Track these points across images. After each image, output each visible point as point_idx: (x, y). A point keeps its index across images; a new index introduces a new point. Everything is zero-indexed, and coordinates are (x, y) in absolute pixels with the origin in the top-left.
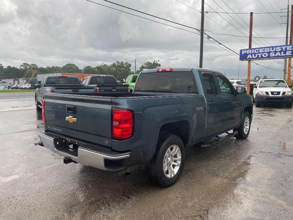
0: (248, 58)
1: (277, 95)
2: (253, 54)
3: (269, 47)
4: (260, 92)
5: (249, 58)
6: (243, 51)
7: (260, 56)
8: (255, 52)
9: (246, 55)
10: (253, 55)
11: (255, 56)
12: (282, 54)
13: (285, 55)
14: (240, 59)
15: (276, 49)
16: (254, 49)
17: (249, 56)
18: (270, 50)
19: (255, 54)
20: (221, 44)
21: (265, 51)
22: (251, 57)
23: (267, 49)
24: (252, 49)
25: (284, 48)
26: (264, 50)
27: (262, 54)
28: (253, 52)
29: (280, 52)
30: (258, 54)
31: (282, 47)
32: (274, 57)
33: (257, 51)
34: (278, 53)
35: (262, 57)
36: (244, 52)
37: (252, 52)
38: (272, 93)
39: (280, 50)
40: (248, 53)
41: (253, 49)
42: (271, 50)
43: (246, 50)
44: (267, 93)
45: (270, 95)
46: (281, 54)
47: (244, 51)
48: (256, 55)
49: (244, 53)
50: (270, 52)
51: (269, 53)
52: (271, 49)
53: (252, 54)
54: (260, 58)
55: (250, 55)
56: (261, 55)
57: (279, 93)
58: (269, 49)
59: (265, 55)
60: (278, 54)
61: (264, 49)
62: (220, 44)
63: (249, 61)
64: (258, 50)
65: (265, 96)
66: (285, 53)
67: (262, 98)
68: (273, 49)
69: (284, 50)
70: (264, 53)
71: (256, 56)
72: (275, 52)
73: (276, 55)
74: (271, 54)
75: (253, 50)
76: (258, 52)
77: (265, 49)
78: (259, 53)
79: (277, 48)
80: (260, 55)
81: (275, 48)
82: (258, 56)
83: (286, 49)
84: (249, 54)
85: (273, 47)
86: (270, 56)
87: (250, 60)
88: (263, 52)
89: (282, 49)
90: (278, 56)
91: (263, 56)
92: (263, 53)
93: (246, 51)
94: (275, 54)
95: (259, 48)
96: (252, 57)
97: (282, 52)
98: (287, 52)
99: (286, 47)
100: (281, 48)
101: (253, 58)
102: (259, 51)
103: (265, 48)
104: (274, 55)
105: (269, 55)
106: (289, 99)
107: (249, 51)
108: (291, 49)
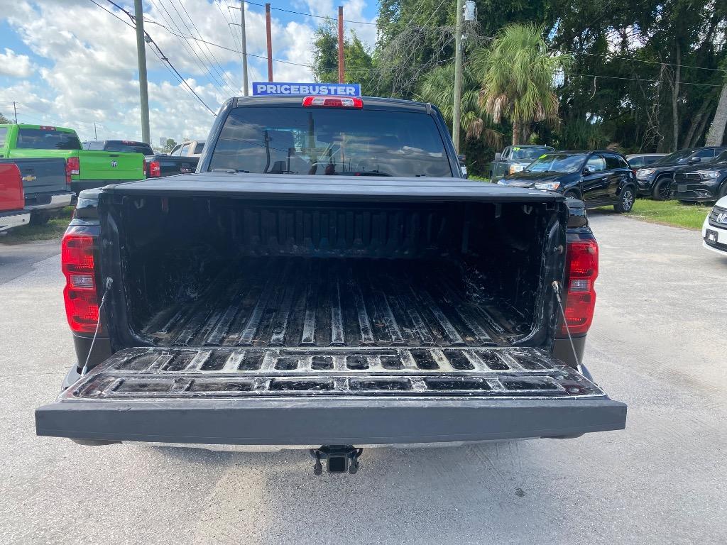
3: (308, 85)
6: (259, 87)
15: (319, 91)
16: (282, 84)
24: (276, 84)
31: (330, 88)
33: (286, 89)
37: (276, 91)
47: (262, 86)
49: (262, 90)
52: (311, 87)
58: (307, 87)
62: (165, 58)
64: (288, 87)
75: (279, 86)
77: (301, 87)
81: (317, 87)
83: (336, 91)
85: (314, 86)
89: (329, 90)
95: (290, 84)
102: (290, 89)
107: (272, 88)
108: (344, 93)
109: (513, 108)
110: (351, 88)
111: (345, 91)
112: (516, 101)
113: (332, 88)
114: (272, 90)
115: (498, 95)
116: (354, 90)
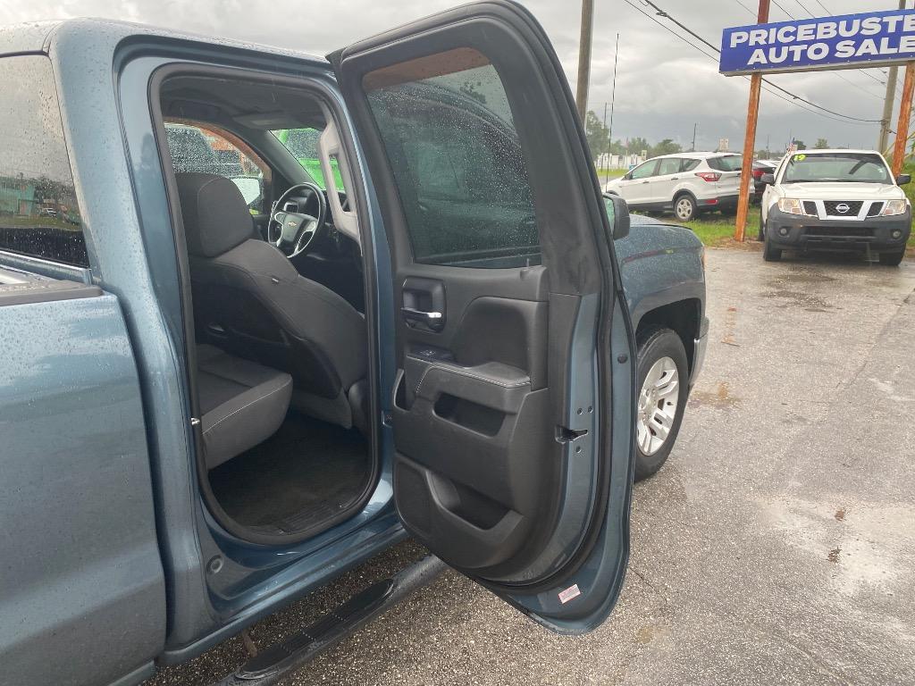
0: (751, 62)
1: (847, 214)
2: (772, 45)
3: (837, 20)
4: (783, 201)
5: (758, 65)
6: (734, 35)
7: (797, 58)
8: (782, 39)
9: (746, 50)
10: (773, 51)
11: (778, 54)
12: (885, 50)
13: (894, 51)
14: (722, 70)
15: (861, 28)
16: (779, 26)
17: (758, 57)
18: (837, 29)
19: (778, 45)
20: (665, 15)
21: (820, 36)
22: (763, 60)
23: (827, 24)
24: (769, 27)
25: (892, 22)
26: (815, 31)
27: (805, 47)
28: (772, 41)
29: (877, 39)
30: (792, 48)
31: (885, 19)
32: (853, 58)
33: (787, 34)
34: (870, 42)
35: (805, 59)
36: (739, 38)
37: (767, 40)
38: (831, 206)
39: (877, 29)
40: (752, 43)
41: (773, 25)
42: (843, 33)
43: (748, 29)
44: (810, 206)
45: (822, 214)
46: (878, 48)
47: (740, 34)
48: (785, 50)
49: (740, 41)
50: (839, 38)
51: (832, 43)
52: (843, 24)
53: (766, 49)
54: (797, 63)
55: (759, 52)
56: (804, 53)
57: (855, 206)
58: (833, 25)
59: (818, 51)
60: (868, 47)
61: (814, 26)
62: (661, 13)
63: (757, 78)
64: (792, 29)
65: (802, 219)
66: (894, 43)
67: (788, 228)
68: (849, 28)
69: (892, 29)
70: (815, 41)
71: (784, 56)
72: (858, 40)
73: (859, 53)
75: (773, 31)
76: (791, 38)
77: (821, 26)
78: (795, 43)
79: (866, 23)
80: (797, 50)
81: (856, 23)
82: (791, 54)
83: (900, 24)
84: (757, 46)
85: (849, 19)
86: (837, 55)
87: (757, 73)
88: (813, 37)
89: (885, 26)
90: (866, 56)
91: (811, 55)
92: (809, 43)
93: (745, 35)
94: (857, 47)
95: (796, 24)
96: (767, 59)
97: (885, 41)
98: (904, 40)
99: (900, 18)
100: (880, 23)
101: (770, 64)
102: (795, 34)
103: (817, 21)
104: (851, 51)
105: (833, 50)
106: (893, 231)
107: (758, 35)
114: (758, 39)
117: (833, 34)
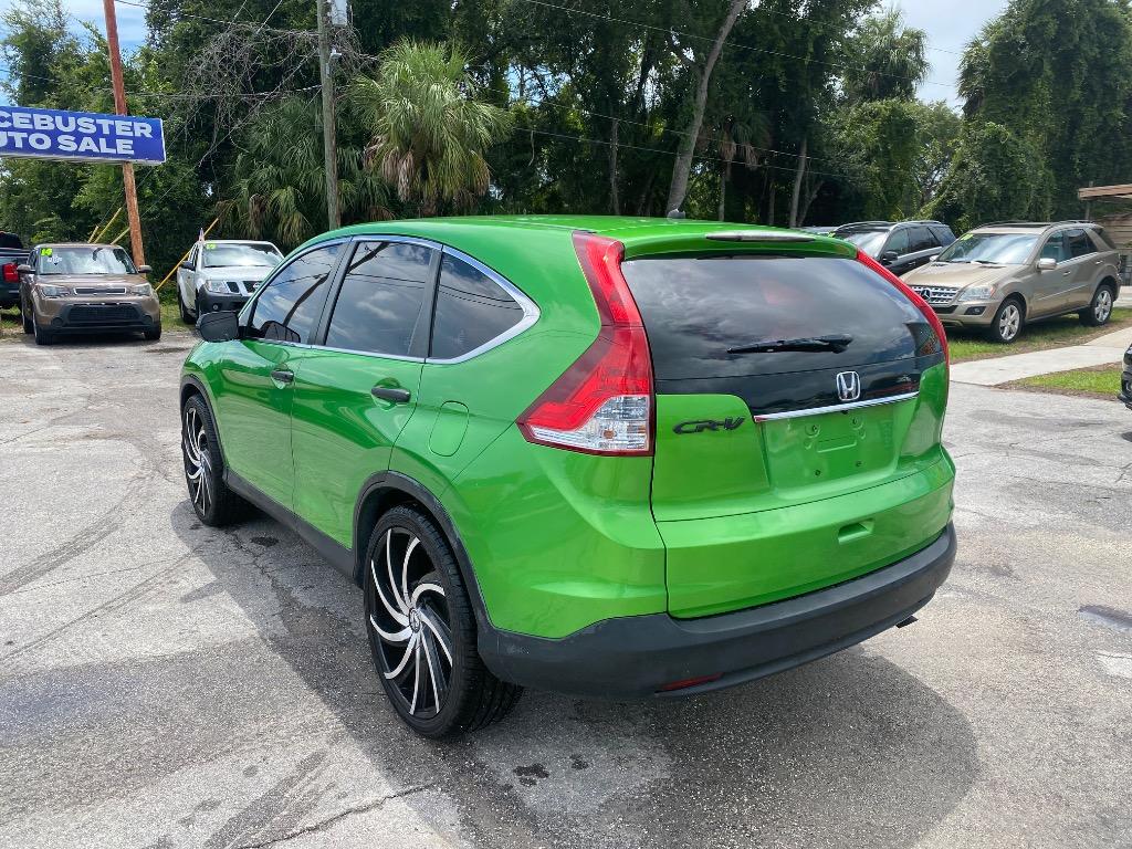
3: (52, 114)
4: (210, 283)
7: (19, 144)
12: (104, 149)
13: (113, 151)
15: (78, 126)
18: (54, 122)
21: (38, 127)
23: (43, 117)
25: (105, 126)
26: (32, 121)
27: (25, 135)
29: (96, 137)
30: (10, 134)
31: (99, 121)
32: (77, 153)
34: (89, 140)
35: (28, 146)
39: (93, 129)
42: (61, 127)
46: (99, 147)
48: (3, 136)
50: (58, 132)
51: (52, 135)
54: (20, 150)
56: (25, 141)
58: (50, 118)
59: (40, 141)
60: (89, 144)
61: (30, 115)
64: (6, 115)
66: (111, 143)
68: (66, 124)
69: (106, 131)
70: (33, 131)
72: (78, 136)
73: (82, 149)
74: (61, 139)
76: (8, 124)
78: (12, 129)
79: (81, 122)
80: (17, 136)
81: (71, 121)
82: (11, 140)
83: (112, 128)
85: (64, 117)
86: (61, 147)
88: (30, 127)
89: (99, 127)
90: (89, 152)
91: (32, 142)
92: (30, 132)
94: (78, 142)
97: (103, 141)
98: (119, 142)
99: (112, 122)
100: (95, 123)
102: (10, 120)
104: (73, 147)
105: (55, 143)
108: (131, 134)
109: (425, 176)
110: (144, 125)
111: (132, 129)
112: (429, 164)
113: (105, 123)
115: (402, 154)
116: (149, 129)
117: (51, 127)
